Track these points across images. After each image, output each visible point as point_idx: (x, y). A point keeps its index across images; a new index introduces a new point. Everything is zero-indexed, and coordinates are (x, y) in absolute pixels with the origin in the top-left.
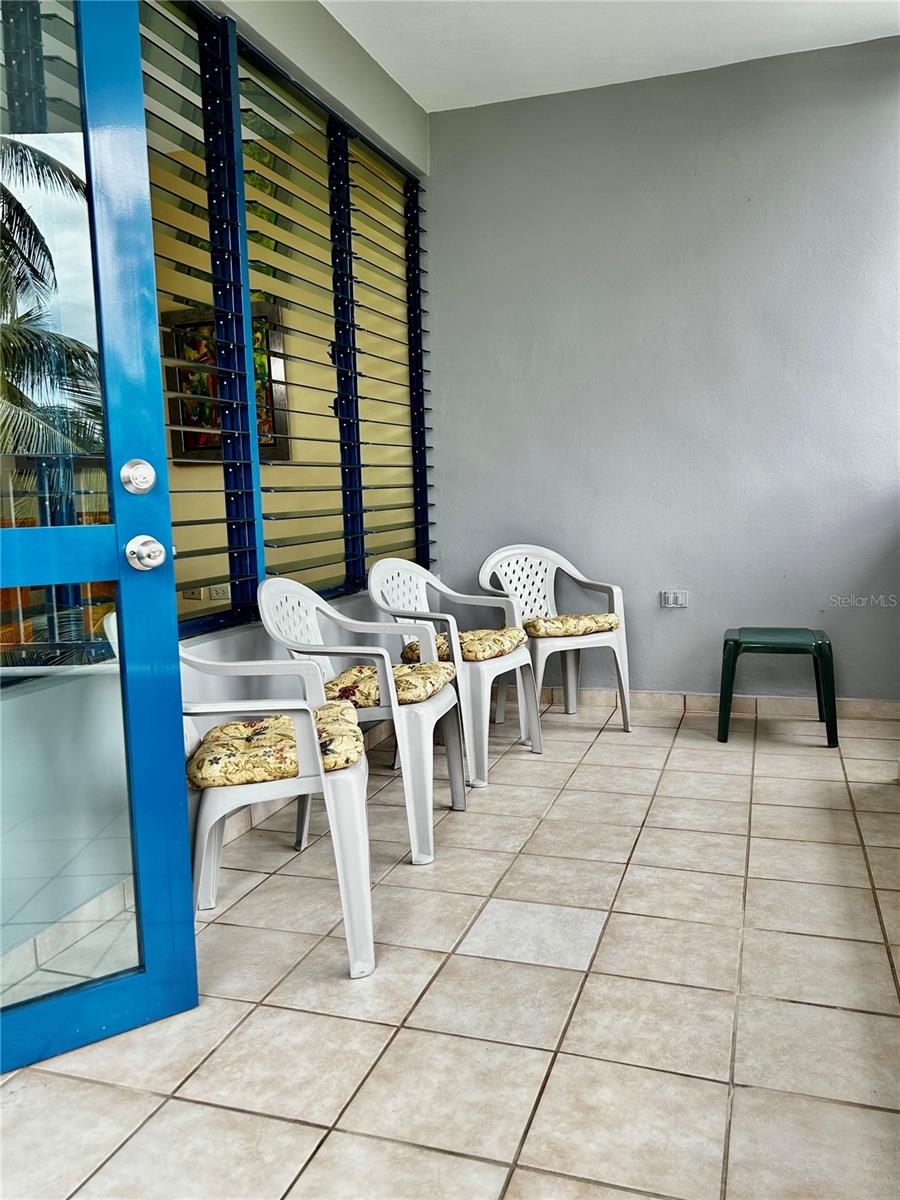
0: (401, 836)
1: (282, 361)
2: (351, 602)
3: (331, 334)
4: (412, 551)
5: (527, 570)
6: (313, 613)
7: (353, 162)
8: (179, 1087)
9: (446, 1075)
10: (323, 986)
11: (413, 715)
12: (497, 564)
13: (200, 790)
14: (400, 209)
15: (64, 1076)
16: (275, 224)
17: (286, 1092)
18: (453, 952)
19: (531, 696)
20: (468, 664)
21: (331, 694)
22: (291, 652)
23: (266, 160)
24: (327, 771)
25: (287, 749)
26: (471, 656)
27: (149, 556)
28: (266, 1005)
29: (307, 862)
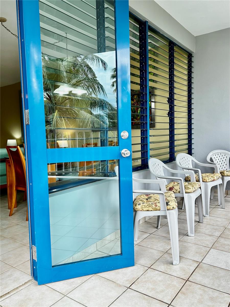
0: (185, 228)
1: (154, 103)
2: (171, 164)
3: (168, 96)
4: (187, 151)
5: (221, 157)
6: (162, 167)
7: (175, 52)
8: (131, 286)
9: (201, 296)
10: (166, 266)
11: (189, 196)
12: (212, 155)
13: (136, 211)
14: (187, 62)
15: (104, 278)
16: (154, 69)
17: (157, 292)
18: (201, 262)
19: (222, 192)
20: (204, 183)
21: (167, 189)
22: (157, 177)
23: (152, 53)
24: (168, 210)
25: (157, 203)
26: (205, 181)
27: (127, 154)
28: (151, 268)
29: (160, 232)
